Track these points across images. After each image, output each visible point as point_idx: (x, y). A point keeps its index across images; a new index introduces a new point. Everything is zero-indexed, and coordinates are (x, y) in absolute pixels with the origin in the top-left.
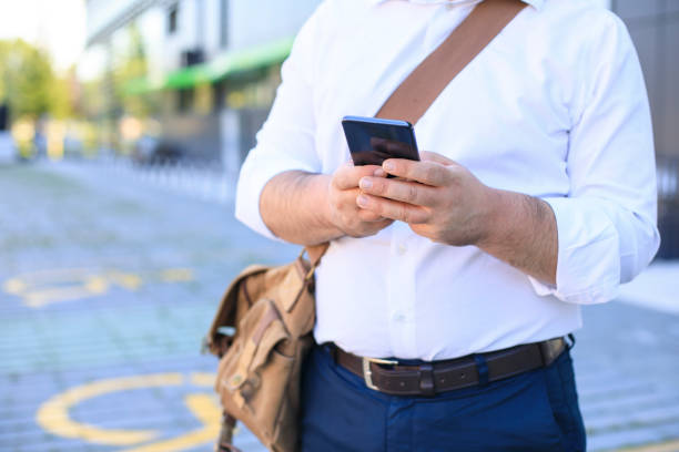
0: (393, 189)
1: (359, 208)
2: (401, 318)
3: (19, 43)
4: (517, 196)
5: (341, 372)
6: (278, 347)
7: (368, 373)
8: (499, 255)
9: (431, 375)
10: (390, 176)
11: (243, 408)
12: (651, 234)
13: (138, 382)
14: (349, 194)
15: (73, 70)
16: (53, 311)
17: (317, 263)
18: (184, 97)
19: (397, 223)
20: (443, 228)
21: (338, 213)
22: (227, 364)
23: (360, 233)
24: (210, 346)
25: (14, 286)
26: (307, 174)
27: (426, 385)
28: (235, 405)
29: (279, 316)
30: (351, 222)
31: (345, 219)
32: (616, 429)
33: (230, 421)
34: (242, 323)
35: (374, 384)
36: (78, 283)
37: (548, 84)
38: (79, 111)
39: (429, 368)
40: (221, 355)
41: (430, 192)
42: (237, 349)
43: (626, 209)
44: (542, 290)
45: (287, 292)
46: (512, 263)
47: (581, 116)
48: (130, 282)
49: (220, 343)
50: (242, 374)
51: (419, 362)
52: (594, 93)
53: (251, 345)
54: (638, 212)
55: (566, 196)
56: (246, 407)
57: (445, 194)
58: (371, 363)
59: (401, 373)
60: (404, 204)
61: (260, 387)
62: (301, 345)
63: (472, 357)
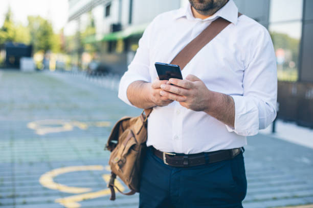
0: (173, 89)
1: (161, 96)
2: (176, 138)
3: (38, 18)
4: (220, 94)
5: (155, 158)
6: (133, 147)
7: (165, 158)
8: (213, 116)
9: (187, 160)
10: (172, 84)
11: (119, 170)
12: (272, 111)
13: (83, 168)
14: (157, 90)
15: (62, 30)
16: (48, 136)
17: (148, 116)
18: (111, 45)
19: (175, 102)
20: (190, 104)
21: (154, 97)
22: (114, 153)
23: (161, 105)
24: (107, 147)
25: (32, 126)
26: (145, 82)
27: (186, 163)
28: (116, 169)
29: (134, 136)
30: (158, 101)
31: (156, 99)
32: (286, 198)
33: (114, 176)
34: (120, 138)
35: (167, 162)
36: (60, 126)
37: (236, 53)
38: (63, 49)
39: (187, 157)
40: (111, 151)
41: (186, 91)
42: (118, 148)
43: (263, 102)
44: (230, 130)
45: (137, 127)
46: (218, 119)
47: (248, 65)
48: (83, 126)
49: (111, 146)
50: (119, 157)
51: (183, 155)
52: (254, 57)
53: (123, 147)
54: (268, 102)
55: (242, 95)
56: (120, 170)
57: (191, 92)
58: (166, 155)
59: (176, 158)
60: (177, 95)
61: (125, 162)
62: (141, 147)
63: (203, 153)
